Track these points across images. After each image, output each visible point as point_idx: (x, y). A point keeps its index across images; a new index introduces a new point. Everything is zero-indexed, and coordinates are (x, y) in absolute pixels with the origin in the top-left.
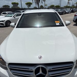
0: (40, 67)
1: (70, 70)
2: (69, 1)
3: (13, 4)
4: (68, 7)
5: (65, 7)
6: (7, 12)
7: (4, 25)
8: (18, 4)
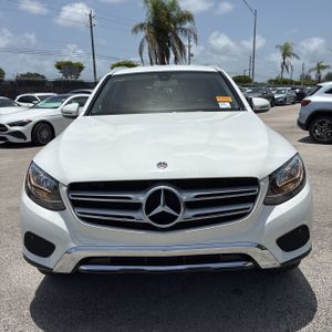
0: (160, 191)
1: (250, 205)
2: (287, 59)
3: (59, 66)
4: (286, 83)
5: (270, 81)
6: (36, 95)
7: (25, 138)
8: (81, 68)
